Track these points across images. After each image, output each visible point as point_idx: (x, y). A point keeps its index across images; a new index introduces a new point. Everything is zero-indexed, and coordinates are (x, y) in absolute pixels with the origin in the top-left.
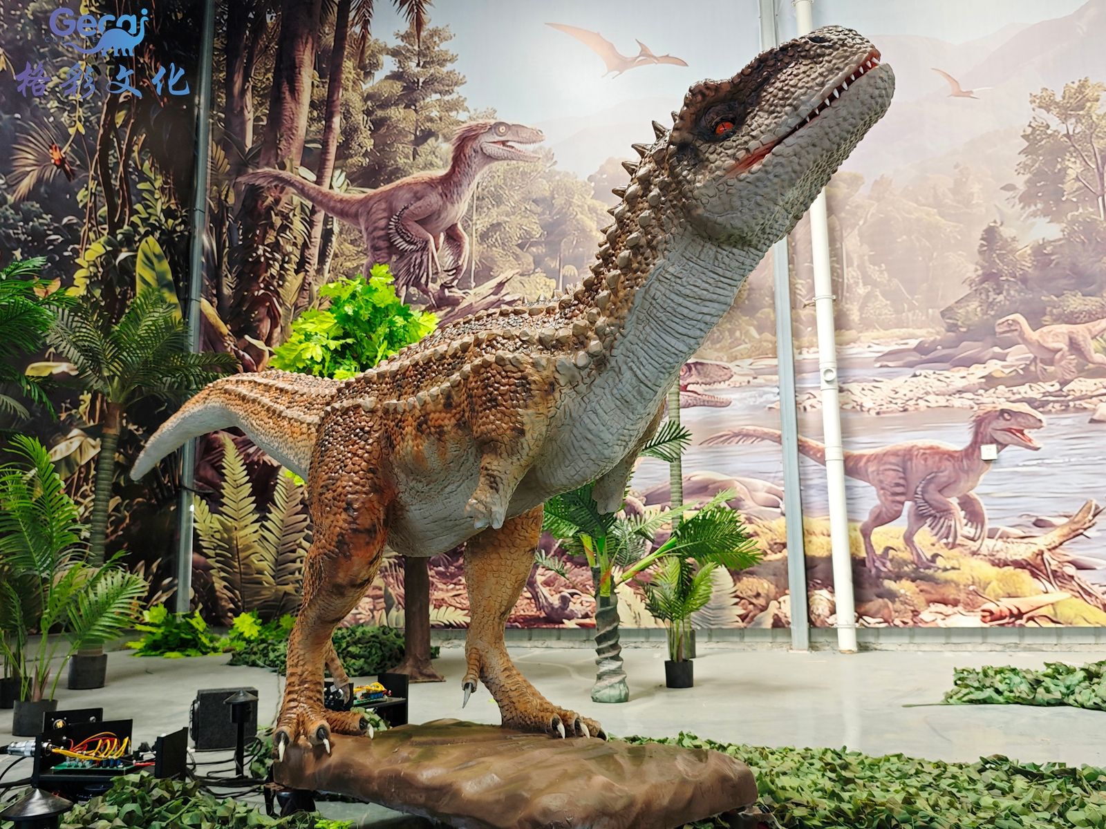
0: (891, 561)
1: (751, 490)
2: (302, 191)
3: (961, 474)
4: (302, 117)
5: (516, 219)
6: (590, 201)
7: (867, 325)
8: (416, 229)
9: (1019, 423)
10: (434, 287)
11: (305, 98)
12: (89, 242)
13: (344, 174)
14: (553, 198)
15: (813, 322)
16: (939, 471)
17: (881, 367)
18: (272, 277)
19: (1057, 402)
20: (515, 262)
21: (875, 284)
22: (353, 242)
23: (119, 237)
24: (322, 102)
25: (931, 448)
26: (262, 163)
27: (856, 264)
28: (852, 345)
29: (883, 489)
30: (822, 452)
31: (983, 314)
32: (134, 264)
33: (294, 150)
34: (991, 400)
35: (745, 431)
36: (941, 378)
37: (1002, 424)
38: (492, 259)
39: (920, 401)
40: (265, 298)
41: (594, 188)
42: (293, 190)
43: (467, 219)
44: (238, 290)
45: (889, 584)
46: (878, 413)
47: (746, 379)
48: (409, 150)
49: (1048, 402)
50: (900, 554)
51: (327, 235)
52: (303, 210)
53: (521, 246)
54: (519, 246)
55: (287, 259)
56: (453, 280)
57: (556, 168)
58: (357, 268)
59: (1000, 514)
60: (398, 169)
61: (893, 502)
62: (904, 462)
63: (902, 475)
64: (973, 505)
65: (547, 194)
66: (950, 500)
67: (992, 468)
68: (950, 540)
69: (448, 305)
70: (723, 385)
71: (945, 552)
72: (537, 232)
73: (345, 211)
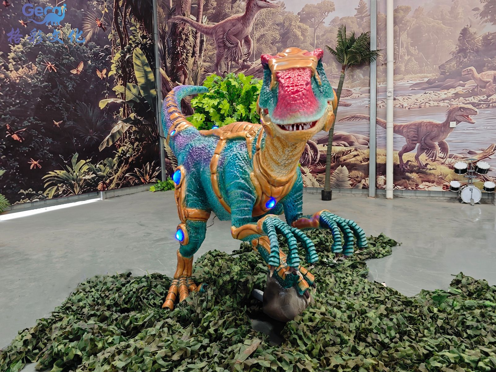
0: (409, 165)
1: (357, 139)
2: (192, 25)
3: (441, 133)
5: (270, 32)
6: (298, 24)
7: (407, 72)
8: (233, 38)
9: (467, 113)
10: (241, 61)
12: (115, 53)
13: (206, 17)
14: (284, 23)
15: (386, 71)
16: (432, 131)
17: (412, 90)
18: (184, 59)
19: (485, 104)
20: (270, 50)
21: (412, 55)
22: (211, 45)
23: (125, 50)
25: (429, 122)
26: (176, 14)
27: (405, 46)
28: (401, 81)
29: (408, 138)
30: (386, 124)
31: (457, 67)
32: (132, 59)
33: (188, 8)
34: (456, 103)
35: (356, 116)
36: (436, 94)
37: (460, 113)
38: (262, 49)
39: (426, 104)
40: (182, 67)
41: (300, 18)
42: (188, 24)
43: (252, 33)
44: (172, 64)
45: (408, 174)
46: (409, 109)
47: (358, 95)
48: (230, 6)
49: (481, 104)
50: (413, 163)
51: (202, 42)
52: (192, 32)
53: (272, 43)
54: (271, 43)
55: (188, 52)
56: (247, 58)
57: (285, 10)
58: (213, 54)
59: (455, 149)
60: (226, 14)
61: (412, 143)
62: (418, 128)
63: (416, 133)
64: (444, 145)
65: (282, 21)
66: (435, 143)
67: (453, 131)
68: (433, 158)
69: (246, 68)
70: (348, 98)
71: (431, 163)
72: (278, 37)
73: (208, 32)
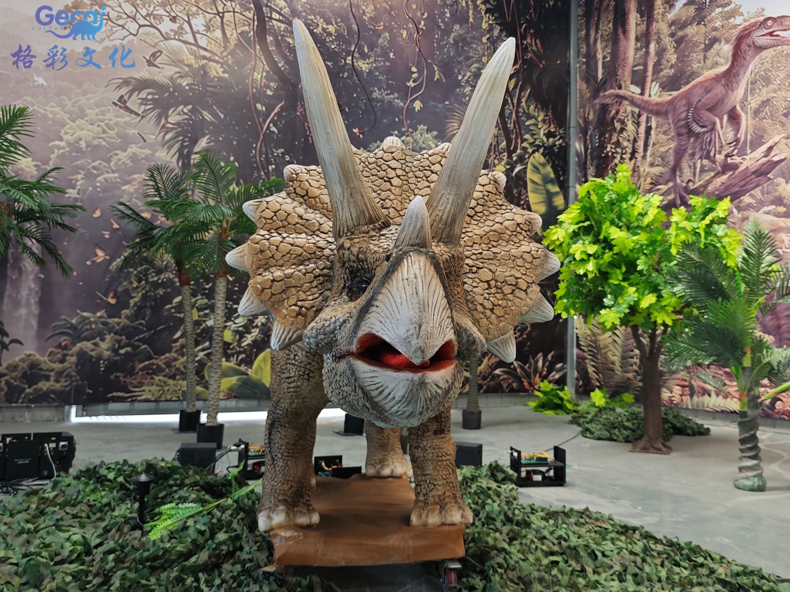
4: (630, 49)
8: (706, 115)
10: (719, 158)
11: (632, 35)
12: (495, 166)
13: (658, 84)
18: (616, 165)
22: (664, 133)
23: (514, 159)
24: (642, 35)
26: (608, 87)
32: (525, 173)
33: (626, 74)
42: (626, 102)
48: (701, 56)
51: (648, 130)
52: (633, 116)
55: (624, 151)
56: (734, 150)
58: (667, 151)
60: (693, 73)
73: (659, 111)
